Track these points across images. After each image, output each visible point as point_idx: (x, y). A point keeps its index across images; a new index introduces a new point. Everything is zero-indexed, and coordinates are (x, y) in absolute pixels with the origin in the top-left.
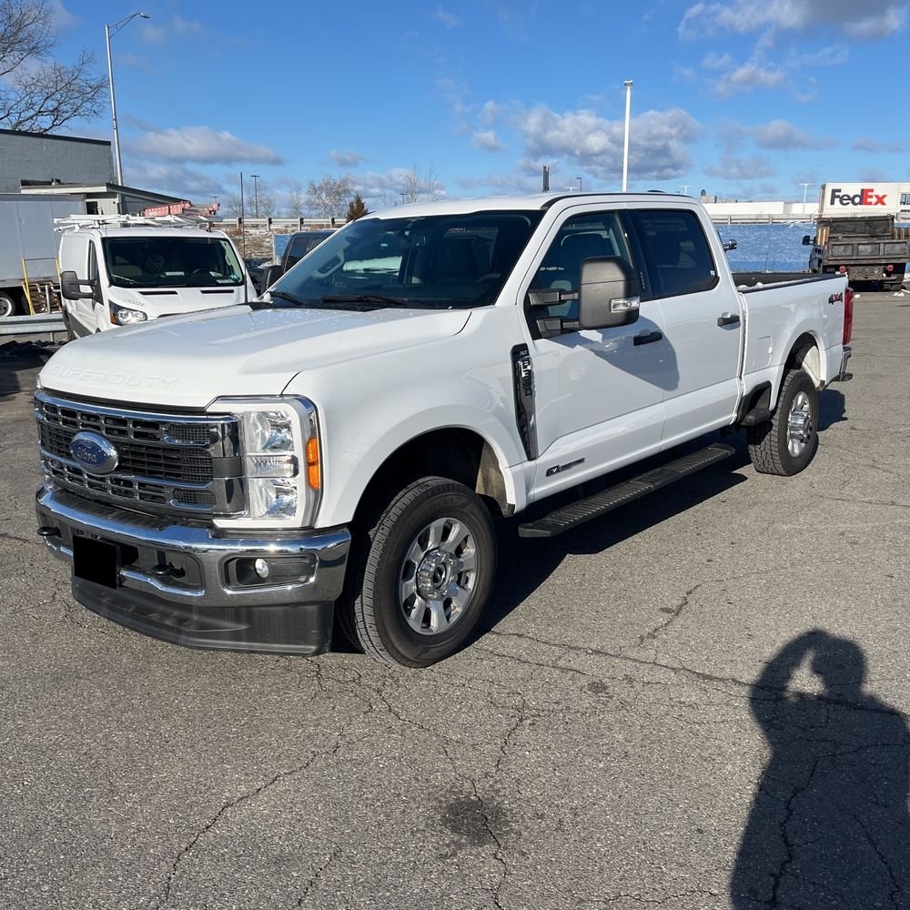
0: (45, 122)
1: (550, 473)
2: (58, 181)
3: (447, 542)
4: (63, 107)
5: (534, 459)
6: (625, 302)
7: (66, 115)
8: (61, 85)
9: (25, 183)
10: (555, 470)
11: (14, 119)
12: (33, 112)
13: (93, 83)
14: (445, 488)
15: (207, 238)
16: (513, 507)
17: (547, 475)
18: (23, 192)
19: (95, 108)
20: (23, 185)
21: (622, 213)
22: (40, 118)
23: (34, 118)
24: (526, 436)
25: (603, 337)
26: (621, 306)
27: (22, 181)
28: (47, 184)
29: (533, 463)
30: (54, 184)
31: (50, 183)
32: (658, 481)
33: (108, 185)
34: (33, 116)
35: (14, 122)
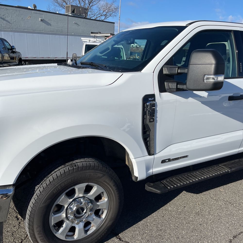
0: (103, 18)
1: (163, 162)
2: (100, 33)
3: (88, 195)
4: (108, 14)
5: (153, 154)
6: (214, 77)
7: (108, 16)
8: (107, 8)
9: (92, 33)
10: (167, 161)
11: (95, 17)
12: (100, 15)
13: (115, 7)
14: (88, 168)
15: (117, 47)
16: (137, 178)
17: (162, 163)
18: (91, 35)
19: (115, 14)
20: (91, 33)
21: (236, 32)
22: (102, 17)
23: (100, 17)
24: (148, 143)
25: (208, 95)
26: (211, 79)
27: (91, 32)
28: (97, 33)
29: (152, 157)
30: (99, 33)
31: (98, 33)
32: (234, 168)
33: (111, 34)
34: (100, 16)
35: (95, 18)
